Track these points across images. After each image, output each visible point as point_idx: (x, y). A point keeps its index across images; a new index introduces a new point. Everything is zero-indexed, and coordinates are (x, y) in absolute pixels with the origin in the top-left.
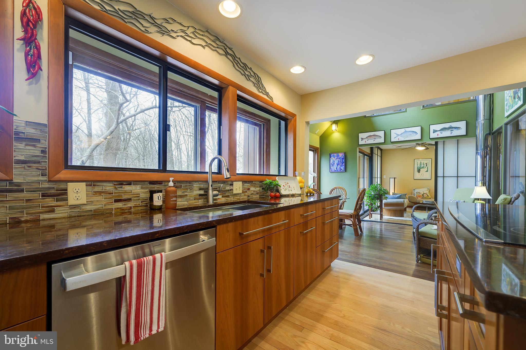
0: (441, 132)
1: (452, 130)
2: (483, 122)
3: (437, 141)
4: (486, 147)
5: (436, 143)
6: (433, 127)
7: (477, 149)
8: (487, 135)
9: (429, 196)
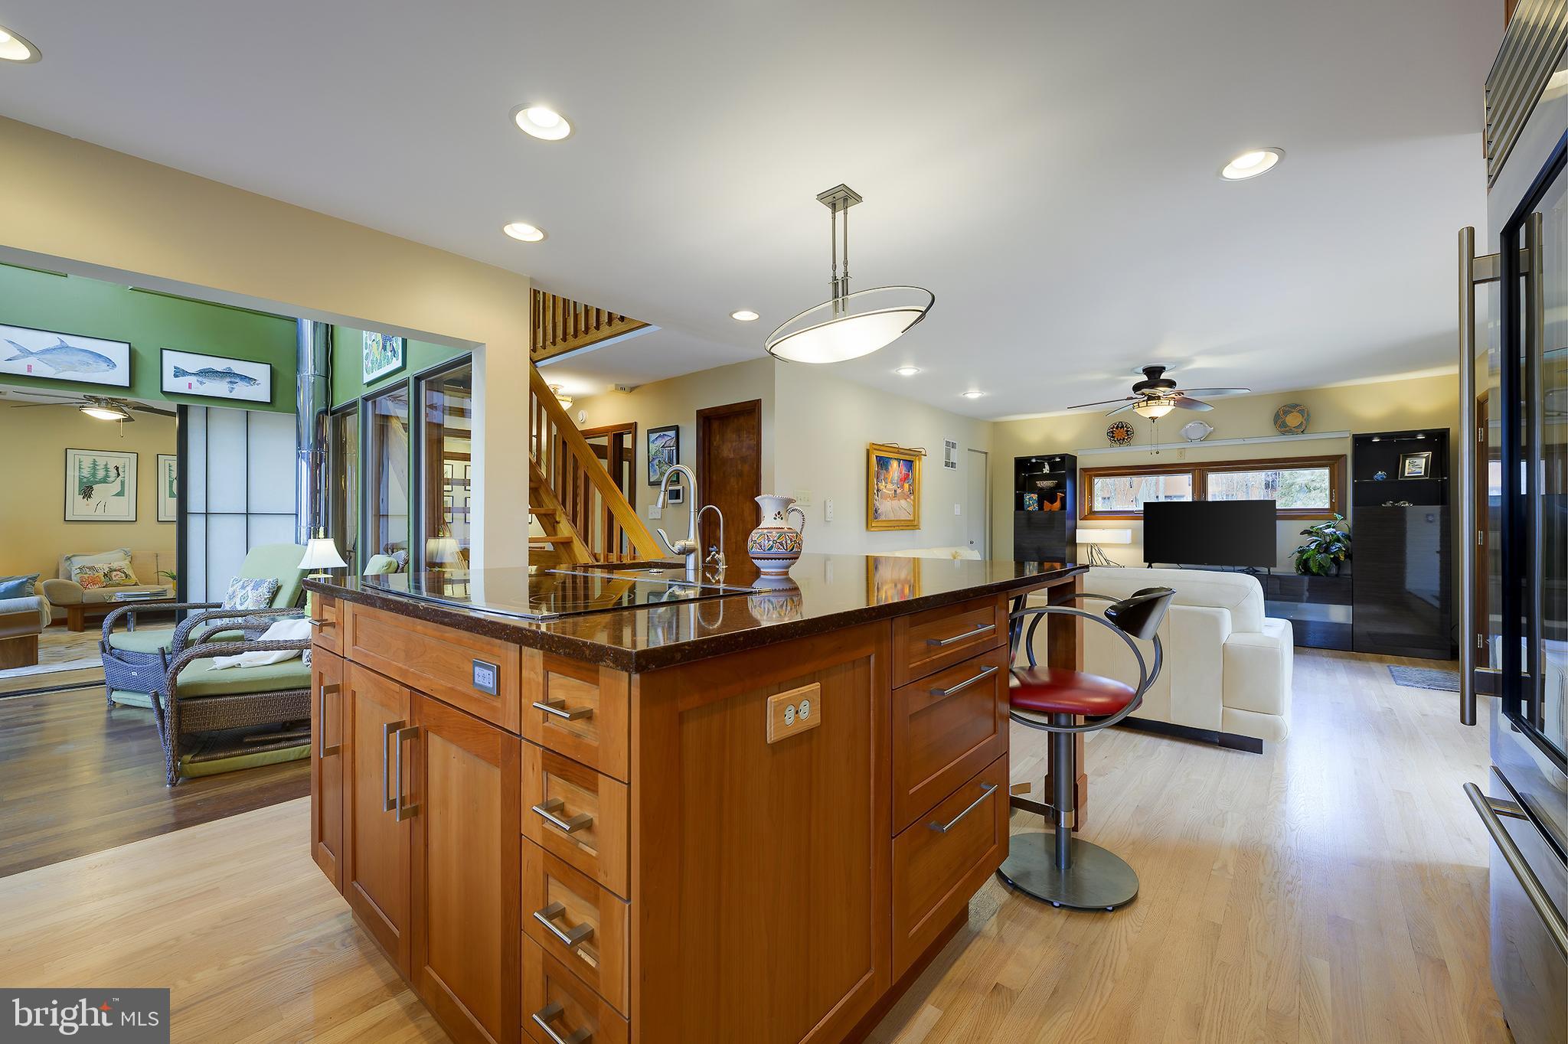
0: (200, 379)
1: (233, 380)
2: (312, 379)
3: (187, 406)
4: (319, 442)
5: (183, 411)
6: (171, 359)
7: (299, 444)
8: (320, 413)
9: (133, 576)
